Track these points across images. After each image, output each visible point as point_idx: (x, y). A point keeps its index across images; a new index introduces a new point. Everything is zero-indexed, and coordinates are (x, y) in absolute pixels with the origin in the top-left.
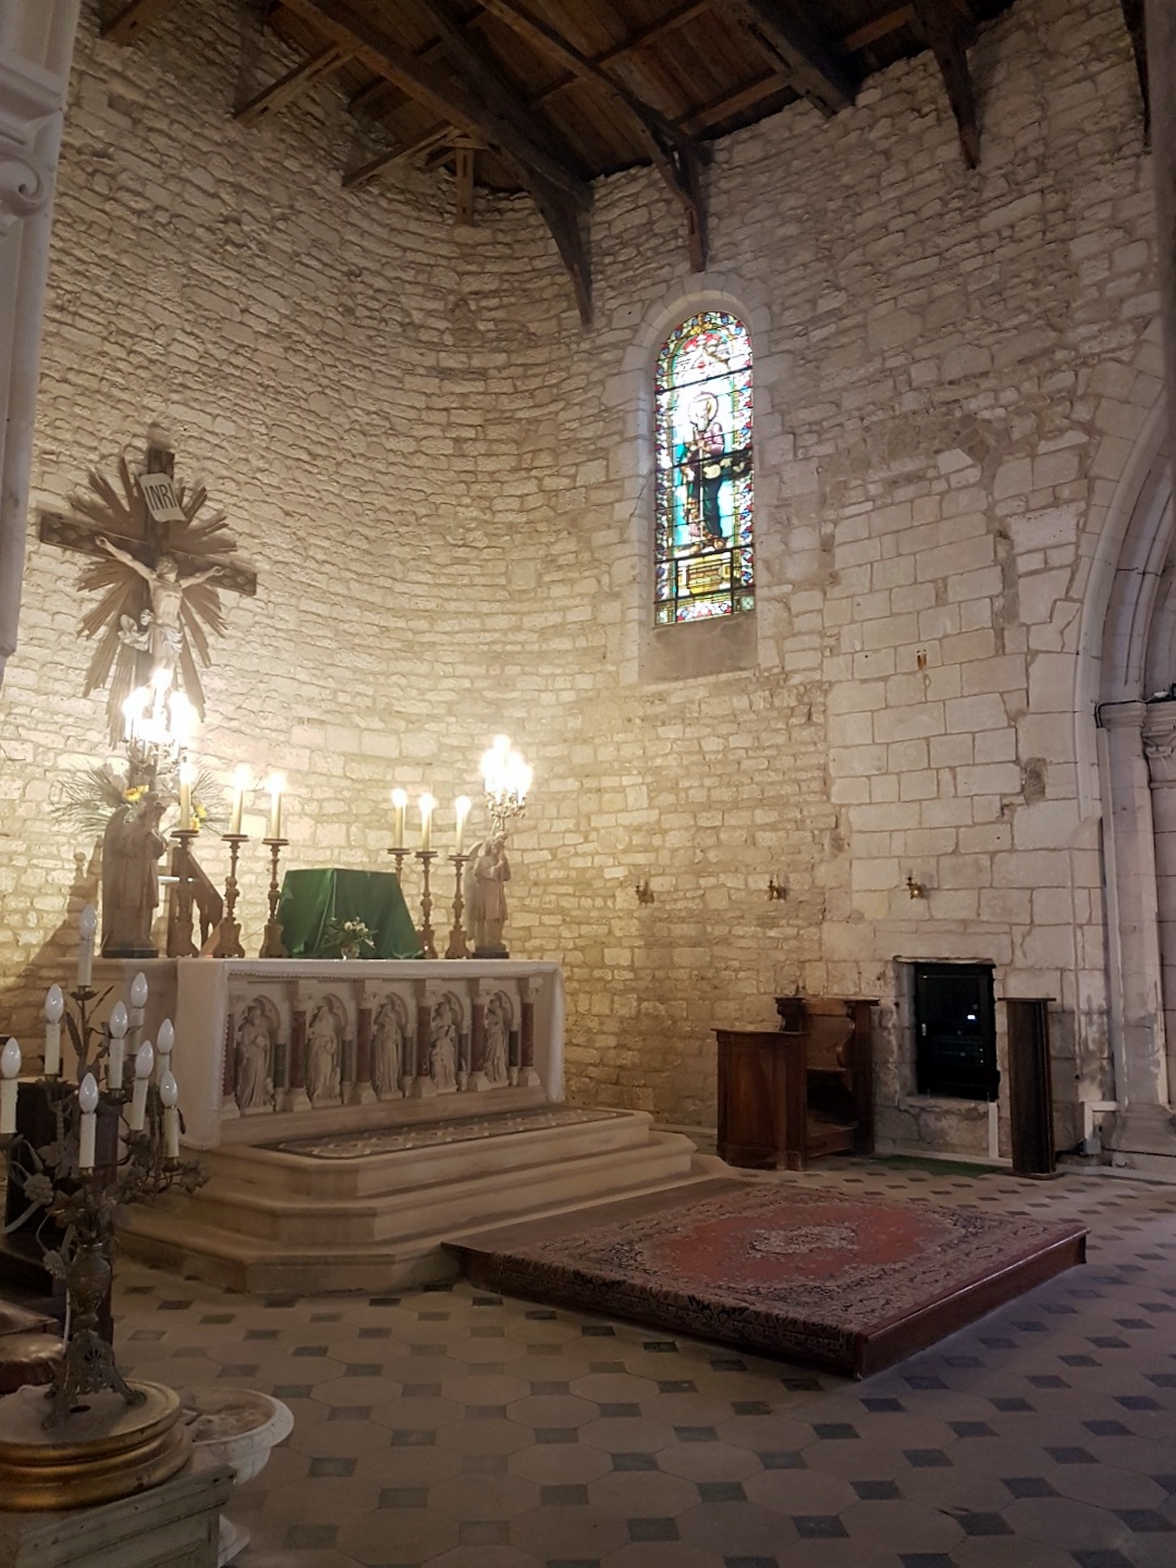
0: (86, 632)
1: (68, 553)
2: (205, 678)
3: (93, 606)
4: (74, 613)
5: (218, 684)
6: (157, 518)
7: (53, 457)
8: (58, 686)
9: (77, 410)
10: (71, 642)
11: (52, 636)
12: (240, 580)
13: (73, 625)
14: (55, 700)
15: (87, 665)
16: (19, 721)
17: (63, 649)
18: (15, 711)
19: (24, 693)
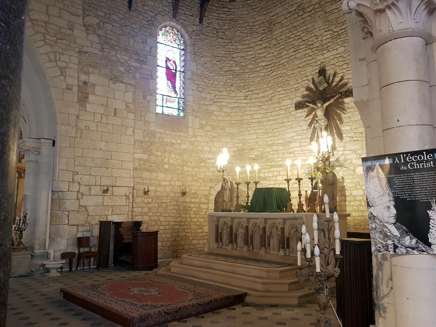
0: (309, 128)
1: (303, 110)
2: (343, 128)
3: (310, 120)
4: (306, 124)
5: (347, 128)
6: (321, 89)
7: (298, 88)
8: (304, 144)
9: (302, 73)
10: (306, 132)
11: (301, 132)
12: (347, 94)
13: (306, 127)
14: (303, 147)
15: (310, 137)
16: (297, 155)
17: (305, 134)
18: (295, 153)
19: (297, 148)
